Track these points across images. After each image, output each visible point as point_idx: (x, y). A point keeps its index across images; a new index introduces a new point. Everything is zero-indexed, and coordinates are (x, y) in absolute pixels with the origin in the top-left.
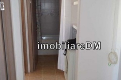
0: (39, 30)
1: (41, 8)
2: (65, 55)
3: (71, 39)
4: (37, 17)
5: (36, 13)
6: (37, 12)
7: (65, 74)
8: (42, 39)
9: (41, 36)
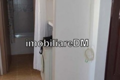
0: (11, 28)
1: (13, 4)
2: (41, 54)
3: (47, 36)
4: (9, 14)
5: (7, 9)
6: (9, 8)
7: (42, 74)
8: (15, 37)
9: (14, 34)
